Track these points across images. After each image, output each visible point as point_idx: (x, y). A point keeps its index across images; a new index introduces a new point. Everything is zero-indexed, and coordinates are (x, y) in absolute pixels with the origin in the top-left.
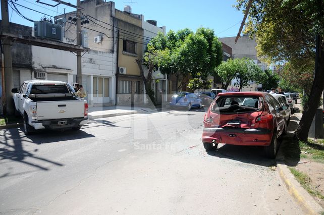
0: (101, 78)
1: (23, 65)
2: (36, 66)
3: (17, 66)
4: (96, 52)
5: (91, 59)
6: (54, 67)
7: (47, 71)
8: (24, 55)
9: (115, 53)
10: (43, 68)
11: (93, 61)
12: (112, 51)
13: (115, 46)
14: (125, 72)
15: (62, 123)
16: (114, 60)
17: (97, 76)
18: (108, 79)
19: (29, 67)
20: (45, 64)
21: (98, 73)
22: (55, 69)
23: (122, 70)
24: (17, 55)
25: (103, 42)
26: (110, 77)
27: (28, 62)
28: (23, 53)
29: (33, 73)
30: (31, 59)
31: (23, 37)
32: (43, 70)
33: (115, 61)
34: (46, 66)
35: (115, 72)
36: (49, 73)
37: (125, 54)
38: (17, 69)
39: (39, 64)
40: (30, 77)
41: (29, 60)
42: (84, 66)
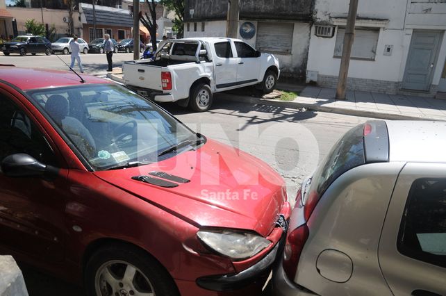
1: (299, 16)
2: (320, 16)
3: (290, 17)
10: (331, 18)
27: (307, 11)
29: (313, 28)
30: (312, 6)
32: (331, 22)
34: (335, 15)
36: (338, 28)
38: (291, 22)
39: (325, 13)
40: (308, 34)
41: (309, 7)
42: (427, 11)
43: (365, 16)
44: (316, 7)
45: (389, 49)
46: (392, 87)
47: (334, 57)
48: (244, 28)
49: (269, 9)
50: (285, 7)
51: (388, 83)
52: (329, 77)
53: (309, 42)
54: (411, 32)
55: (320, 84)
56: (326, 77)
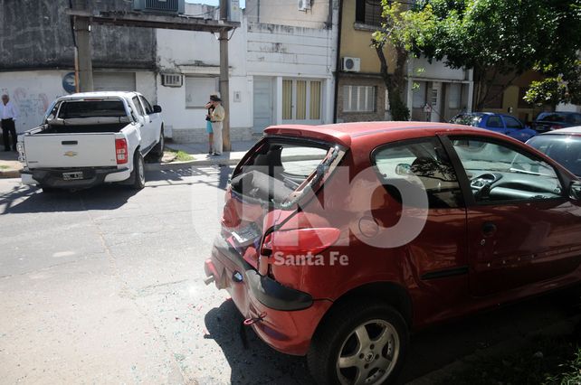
0: (302, 82)
1: (139, 63)
2: (164, 64)
3: (129, 65)
4: (288, 29)
5: (278, 44)
6: (199, 64)
7: (183, 72)
8: (141, 46)
9: (335, 28)
10: (178, 66)
11: (281, 47)
12: (329, 25)
13: (335, 13)
14: (357, 68)
15: (73, 176)
16: (332, 43)
17: (294, 78)
18: (318, 84)
19: (152, 67)
20: (181, 59)
21: (292, 71)
22: (200, 68)
23: (350, 63)
24: (131, 48)
25: (314, 7)
26: (324, 80)
27: (148, 58)
28: (140, 43)
29: (159, 77)
30: (154, 52)
31: (101, 13)
32: (177, 70)
33: (335, 46)
34: (181, 63)
35: (333, 68)
36: (187, 76)
37: (360, 30)
38: (132, 71)
39: (170, 61)
40: (153, 85)
41: (150, 54)
42: (262, 59)
43: (210, 64)
44: (159, 53)
45: (238, 95)
46: (247, 133)
47: (187, 108)
48: (69, 81)
49: (100, 55)
50: (120, 53)
51: (243, 129)
52: (185, 131)
53: (156, 93)
54: (252, 78)
55: (176, 140)
56: (182, 131)
